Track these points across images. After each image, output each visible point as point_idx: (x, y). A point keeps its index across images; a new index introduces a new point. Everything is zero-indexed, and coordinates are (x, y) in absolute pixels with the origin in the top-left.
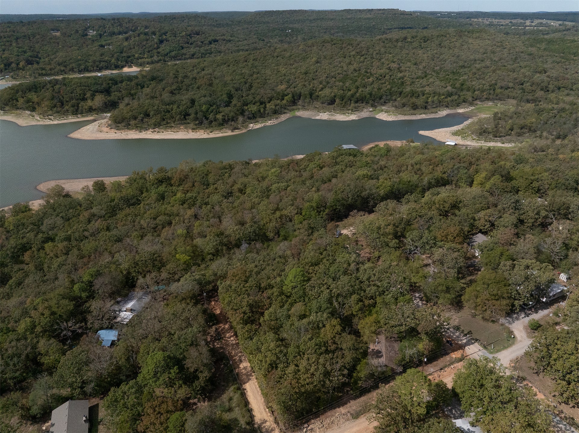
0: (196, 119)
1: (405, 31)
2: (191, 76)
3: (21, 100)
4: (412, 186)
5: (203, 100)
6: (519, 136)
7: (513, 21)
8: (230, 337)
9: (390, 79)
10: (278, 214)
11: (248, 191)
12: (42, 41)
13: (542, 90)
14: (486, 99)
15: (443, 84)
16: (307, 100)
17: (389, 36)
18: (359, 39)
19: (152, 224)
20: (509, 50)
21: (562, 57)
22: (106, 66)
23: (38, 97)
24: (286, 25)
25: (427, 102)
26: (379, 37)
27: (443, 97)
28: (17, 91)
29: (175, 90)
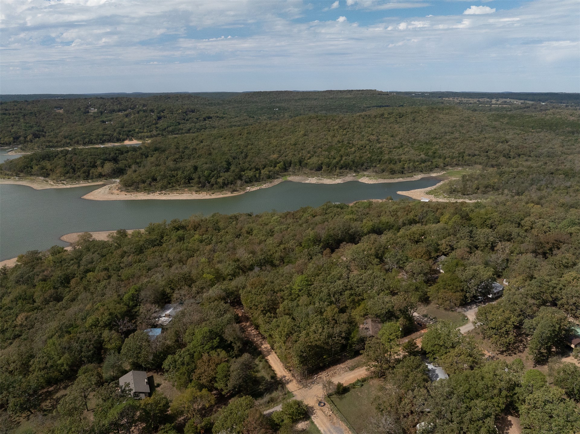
0: (199, 182)
1: (383, 109)
2: (191, 148)
3: (36, 168)
4: (390, 225)
5: (205, 166)
6: (484, 194)
7: (480, 100)
8: (251, 331)
9: (370, 149)
10: (282, 246)
11: (255, 232)
12: (48, 117)
13: (504, 156)
14: (456, 164)
15: (417, 152)
16: (297, 167)
17: (368, 113)
18: (341, 116)
19: (178, 257)
20: (476, 124)
21: (522, 130)
22: (108, 139)
23: (51, 165)
24: (273, 104)
25: (404, 168)
26: (359, 114)
27: (417, 163)
28: (32, 160)
29: (177, 159)
